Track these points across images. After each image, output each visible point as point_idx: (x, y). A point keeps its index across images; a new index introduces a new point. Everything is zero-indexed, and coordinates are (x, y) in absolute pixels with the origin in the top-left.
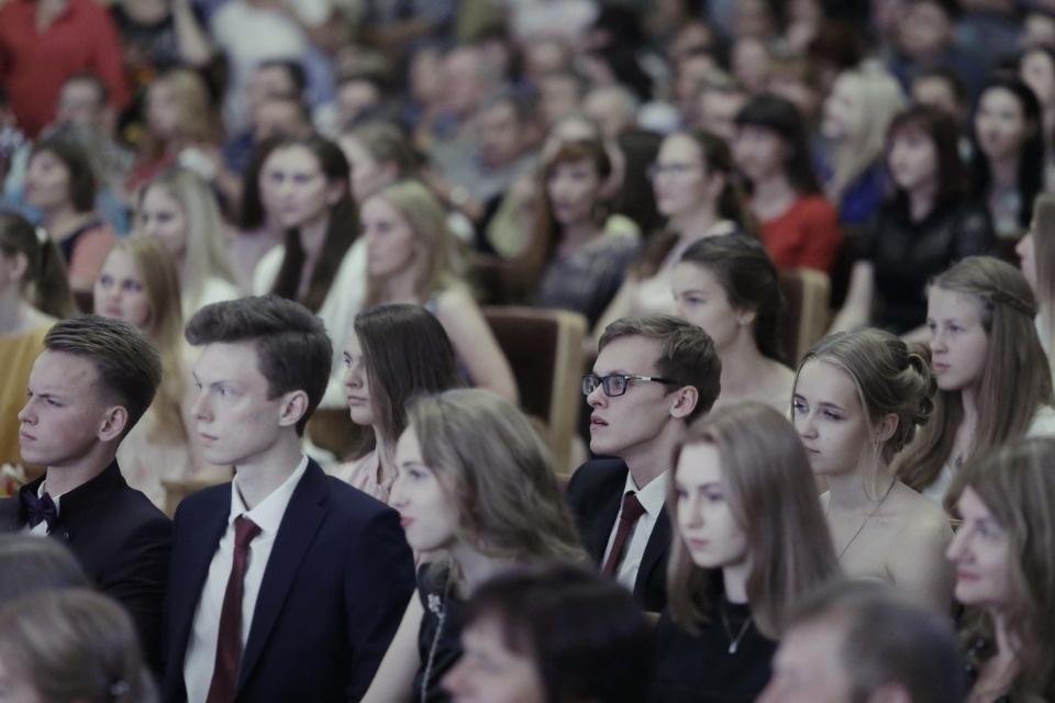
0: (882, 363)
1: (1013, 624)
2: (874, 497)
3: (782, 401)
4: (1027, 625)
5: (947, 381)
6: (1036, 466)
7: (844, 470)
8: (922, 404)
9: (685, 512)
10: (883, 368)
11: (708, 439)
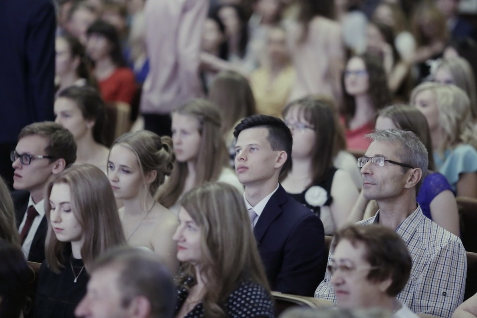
0: (149, 147)
1: (204, 270)
2: (145, 209)
3: (102, 165)
4: (210, 271)
5: (181, 158)
6: (213, 196)
7: (131, 197)
8: (168, 166)
9: (53, 215)
10: (150, 149)
11: (65, 181)
